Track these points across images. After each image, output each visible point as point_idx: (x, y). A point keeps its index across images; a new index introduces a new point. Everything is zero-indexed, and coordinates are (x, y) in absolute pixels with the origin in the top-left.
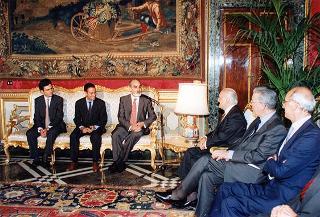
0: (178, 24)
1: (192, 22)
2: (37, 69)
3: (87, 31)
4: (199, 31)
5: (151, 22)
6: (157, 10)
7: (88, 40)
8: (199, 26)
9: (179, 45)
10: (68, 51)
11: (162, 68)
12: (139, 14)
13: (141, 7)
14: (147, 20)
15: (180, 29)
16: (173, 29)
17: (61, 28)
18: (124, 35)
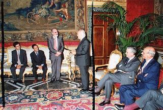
0: (76, 18)
1: (81, 17)
2: (10, 38)
3: (35, 20)
4: (85, 21)
5: (64, 17)
6: (67, 12)
7: (35, 24)
8: (84, 19)
9: (76, 27)
10: (26, 29)
11: (69, 37)
12: (58, 13)
13: (60, 10)
14: (62, 16)
15: (76, 20)
16: (74, 20)
17: (22, 19)
18: (52, 23)
